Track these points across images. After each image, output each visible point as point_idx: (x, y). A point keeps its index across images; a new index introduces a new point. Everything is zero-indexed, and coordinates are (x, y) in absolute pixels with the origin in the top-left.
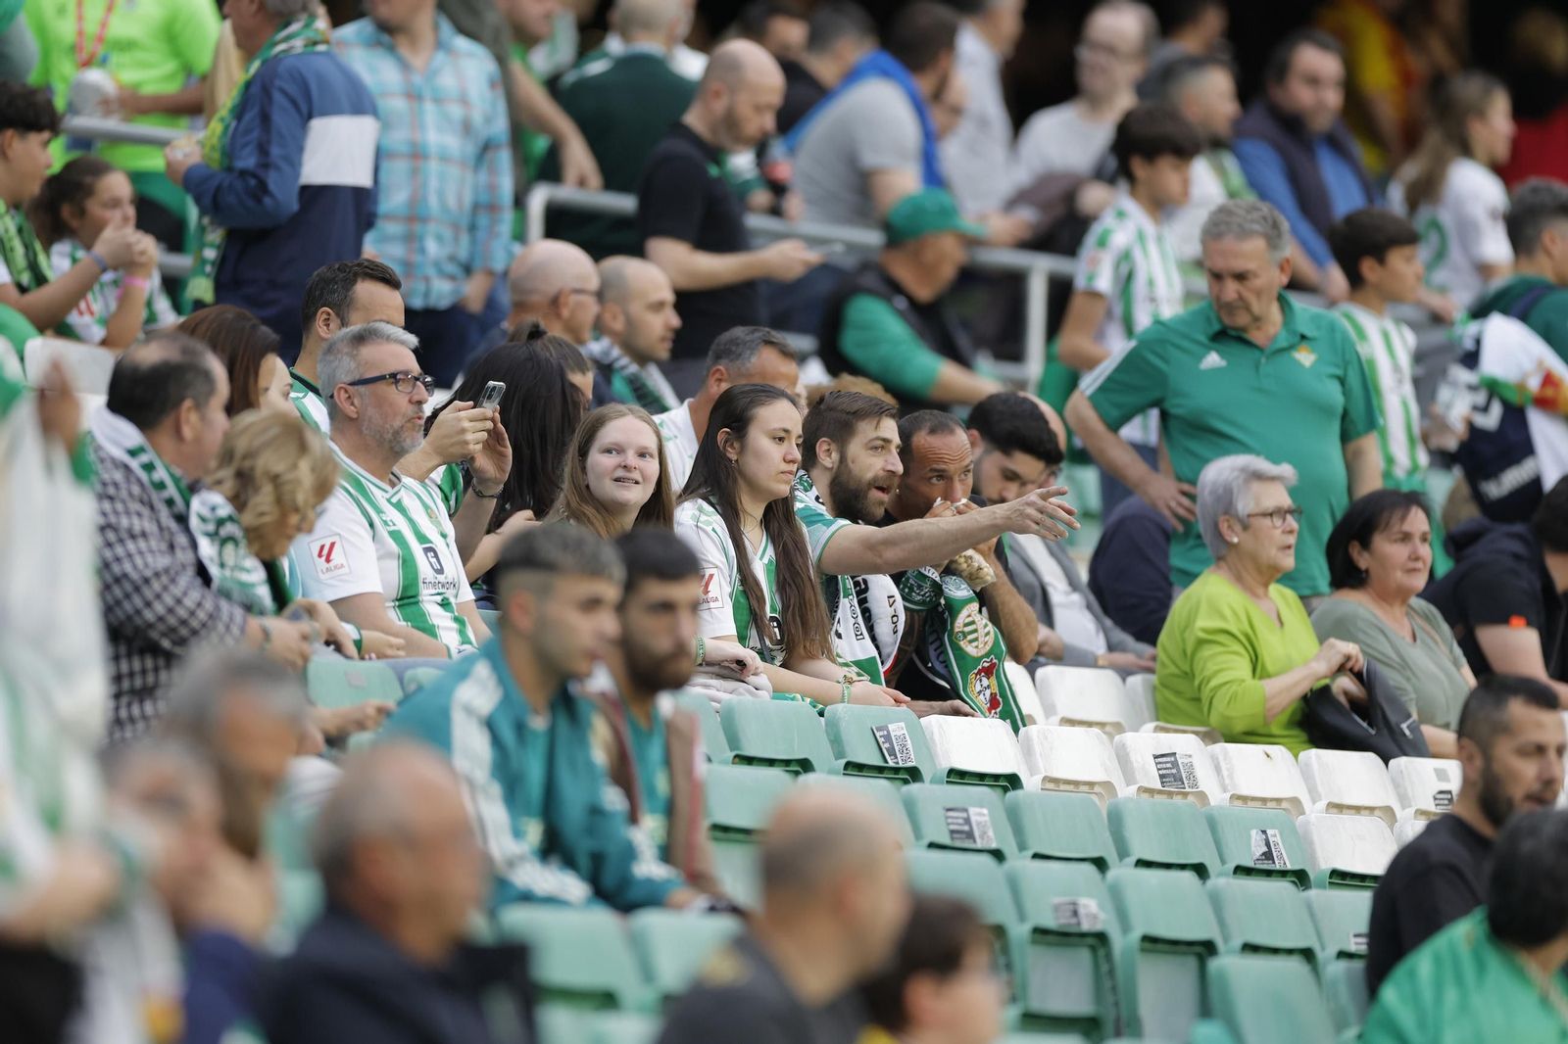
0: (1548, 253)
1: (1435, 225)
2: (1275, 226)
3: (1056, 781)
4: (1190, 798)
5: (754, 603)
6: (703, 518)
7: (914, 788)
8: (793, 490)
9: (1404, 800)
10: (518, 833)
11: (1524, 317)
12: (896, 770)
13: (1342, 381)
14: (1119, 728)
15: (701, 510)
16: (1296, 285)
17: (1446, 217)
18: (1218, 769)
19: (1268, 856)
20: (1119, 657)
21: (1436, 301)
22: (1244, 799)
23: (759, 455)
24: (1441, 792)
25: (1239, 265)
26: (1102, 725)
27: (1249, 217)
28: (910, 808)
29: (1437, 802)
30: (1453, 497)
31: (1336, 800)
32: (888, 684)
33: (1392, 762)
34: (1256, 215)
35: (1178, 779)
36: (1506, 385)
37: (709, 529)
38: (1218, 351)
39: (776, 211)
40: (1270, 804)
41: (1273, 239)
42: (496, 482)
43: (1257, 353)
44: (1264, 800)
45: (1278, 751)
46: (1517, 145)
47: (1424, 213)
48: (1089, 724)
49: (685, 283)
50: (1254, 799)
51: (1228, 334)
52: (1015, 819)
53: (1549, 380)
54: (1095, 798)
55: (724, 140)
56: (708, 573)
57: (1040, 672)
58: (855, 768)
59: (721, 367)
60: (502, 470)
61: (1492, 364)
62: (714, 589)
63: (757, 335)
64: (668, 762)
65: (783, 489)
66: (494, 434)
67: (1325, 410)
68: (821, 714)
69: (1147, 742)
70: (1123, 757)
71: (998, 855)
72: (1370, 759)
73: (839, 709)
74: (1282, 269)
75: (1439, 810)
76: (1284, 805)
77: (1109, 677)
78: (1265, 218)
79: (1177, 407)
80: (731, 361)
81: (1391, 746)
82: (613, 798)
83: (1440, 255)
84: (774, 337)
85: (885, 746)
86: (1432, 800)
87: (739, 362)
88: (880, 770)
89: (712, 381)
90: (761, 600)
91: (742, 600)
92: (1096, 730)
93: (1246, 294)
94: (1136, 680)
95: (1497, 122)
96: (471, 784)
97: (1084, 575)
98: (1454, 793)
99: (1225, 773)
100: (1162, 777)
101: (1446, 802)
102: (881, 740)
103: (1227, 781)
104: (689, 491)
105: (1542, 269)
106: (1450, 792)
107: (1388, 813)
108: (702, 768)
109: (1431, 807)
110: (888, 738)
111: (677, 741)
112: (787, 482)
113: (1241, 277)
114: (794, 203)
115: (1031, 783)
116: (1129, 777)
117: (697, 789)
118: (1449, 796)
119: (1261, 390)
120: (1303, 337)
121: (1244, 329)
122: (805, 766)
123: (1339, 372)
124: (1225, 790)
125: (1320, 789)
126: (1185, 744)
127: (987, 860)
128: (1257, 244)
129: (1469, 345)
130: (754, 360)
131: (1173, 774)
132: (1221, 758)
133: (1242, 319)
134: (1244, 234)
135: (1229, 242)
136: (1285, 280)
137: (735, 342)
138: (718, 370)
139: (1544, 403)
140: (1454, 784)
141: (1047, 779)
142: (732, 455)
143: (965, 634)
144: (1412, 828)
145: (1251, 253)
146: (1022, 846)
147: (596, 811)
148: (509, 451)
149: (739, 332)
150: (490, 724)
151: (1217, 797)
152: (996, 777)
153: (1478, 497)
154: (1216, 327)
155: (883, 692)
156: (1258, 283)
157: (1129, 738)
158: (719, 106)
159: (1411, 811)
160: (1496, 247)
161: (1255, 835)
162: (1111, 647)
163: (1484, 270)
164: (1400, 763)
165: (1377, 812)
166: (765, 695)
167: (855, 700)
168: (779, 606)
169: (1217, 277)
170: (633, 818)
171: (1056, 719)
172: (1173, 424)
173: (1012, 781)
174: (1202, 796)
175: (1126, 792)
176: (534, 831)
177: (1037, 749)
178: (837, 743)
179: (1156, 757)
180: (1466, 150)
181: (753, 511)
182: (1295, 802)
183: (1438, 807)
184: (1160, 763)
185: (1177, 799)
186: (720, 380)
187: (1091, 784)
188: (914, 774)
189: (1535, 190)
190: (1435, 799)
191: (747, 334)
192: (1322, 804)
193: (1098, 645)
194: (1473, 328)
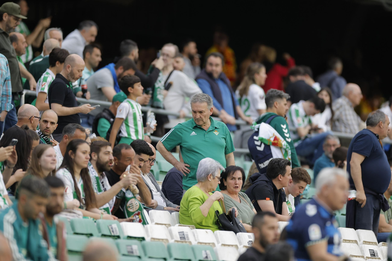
0: (275, 107)
1: (246, 100)
2: (209, 100)
3: (154, 239)
4: (188, 243)
5: (78, 194)
6: (65, 173)
7: (118, 241)
8: (88, 166)
9: (240, 243)
10: (20, 252)
11: (269, 123)
12: (114, 236)
13: (225, 139)
14: (170, 225)
15: (65, 171)
16: (214, 115)
17: (249, 98)
18: (194, 235)
19: (207, 257)
20: (169, 208)
21: (247, 119)
22: (201, 243)
23: (79, 157)
24: (250, 241)
25: (200, 109)
26: (165, 225)
27: (203, 97)
28: (118, 245)
29: (249, 244)
30: (252, 168)
31: (224, 243)
32: (112, 214)
33: (237, 234)
34: (204, 97)
35: (184, 238)
36: (265, 140)
37: (67, 176)
38: (194, 131)
39: (84, 97)
40: (207, 244)
41: (209, 103)
42: (13, 164)
43: (205, 132)
44: (206, 243)
45: (209, 231)
46: (267, 80)
47: (244, 97)
48: (162, 224)
49: (61, 114)
50: (203, 243)
51: (198, 127)
52: (144, 248)
53: (276, 139)
54: (164, 243)
55: (70, 78)
56: (66, 187)
57: (150, 212)
58: (104, 236)
59: (66, 135)
60: (14, 161)
61: (262, 135)
62: (68, 191)
63: (75, 126)
64: (57, 234)
65: (85, 166)
66: (13, 152)
67: (221, 146)
68: (95, 222)
69: (177, 229)
70: (171, 233)
71: (139, 257)
72: (232, 233)
73: (100, 221)
74: (211, 111)
75: (249, 246)
76: (211, 244)
77: (167, 212)
78: (207, 98)
79: (184, 145)
80: (69, 133)
81: (237, 229)
82: (43, 243)
83: (248, 108)
84: (79, 126)
85: (111, 230)
86: (247, 243)
87: (71, 134)
88: (110, 236)
89: (64, 139)
90: (80, 194)
91: (75, 194)
92: (164, 226)
93: (202, 117)
94: (174, 213)
95: (262, 75)
96: (8, 240)
97: (161, 187)
98: (253, 241)
99: (196, 236)
100: (180, 237)
101: (251, 244)
102: (111, 229)
103: (197, 239)
104: (62, 166)
105: (274, 111)
106: (252, 241)
107: (236, 246)
108: (65, 236)
109: (247, 245)
110: (112, 228)
111: (59, 229)
112: (86, 164)
113: (201, 112)
114: (88, 95)
115: (148, 239)
116: (172, 238)
117: (64, 241)
118: (252, 242)
119: (205, 141)
120: (216, 128)
121: (201, 126)
122: (91, 235)
123: (225, 137)
124: (196, 240)
125: (220, 240)
126: (186, 229)
127: (137, 259)
128: (205, 104)
129: (256, 130)
130: (75, 133)
131: (183, 237)
132: (195, 233)
133: (201, 123)
134: (202, 101)
135: (198, 104)
136: (211, 113)
137: (69, 128)
138: (66, 136)
139: (274, 144)
140: (252, 239)
141: (152, 238)
142: (72, 157)
143: (129, 207)
144: (243, 250)
145: (203, 106)
146: (145, 255)
147: (40, 247)
148: (17, 157)
149: (70, 125)
150: (13, 225)
151: (194, 243)
152: (139, 238)
153: (258, 167)
154: (195, 125)
155: (110, 216)
156: (205, 114)
157: (172, 228)
158: (69, 70)
159: (242, 246)
160: (262, 105)
161: (203, 252)
162: (167, 206)
163: (259, 111)
164: (239, 234)
165: (234, 246)
166: (81, 217)
167: (103, 218)
168: (84, 195)
169: (195, 112)
170: (48, 249)
171: (154, 223)
172: (183, 149)
173: (143, 239)
174: (190, 242)
175: (171, 241)
176: (24, 252)
177: (149, 230)
178: (99, 229)
179: (179, 233)
180: (254, 82)
181: (78, 171)
182: (213, 244)
183: (249, 245)
184: (180, 235)
185: (184, 243)
186: (66, 138)
187: (163, 240)
188: (118, 237)
189: (272, 92)
190: (248, 243)
191: (72, 126)
192: (220, 244)
193: (164, 205)
194: (257, 126)
